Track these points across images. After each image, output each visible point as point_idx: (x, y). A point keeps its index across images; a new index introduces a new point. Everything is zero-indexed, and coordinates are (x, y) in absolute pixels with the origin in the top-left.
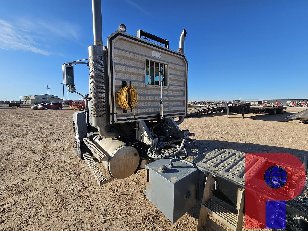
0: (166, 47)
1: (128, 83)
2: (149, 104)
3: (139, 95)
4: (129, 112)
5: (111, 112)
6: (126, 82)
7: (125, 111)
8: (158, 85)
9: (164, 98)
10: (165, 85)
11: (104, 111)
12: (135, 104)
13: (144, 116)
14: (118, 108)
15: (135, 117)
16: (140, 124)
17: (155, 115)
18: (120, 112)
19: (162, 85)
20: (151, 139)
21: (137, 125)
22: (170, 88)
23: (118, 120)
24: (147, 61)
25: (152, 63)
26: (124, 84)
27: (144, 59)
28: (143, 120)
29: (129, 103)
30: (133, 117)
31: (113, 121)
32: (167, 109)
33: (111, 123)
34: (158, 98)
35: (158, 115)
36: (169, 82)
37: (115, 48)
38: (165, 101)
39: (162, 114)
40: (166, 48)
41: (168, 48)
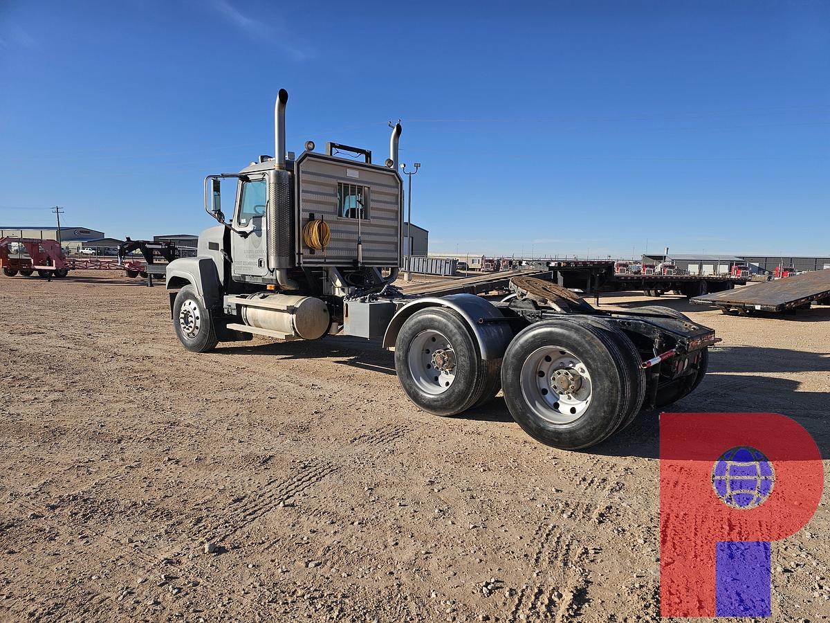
0: (367, 161)
1: (317, 216)
2: (341, 245)
3: (332, 231)
4: (318, 253)
5: (297, 251)
6: (313, 214)
7: (312, 250)
8: (355, 218)
9: (363, 238)
10: (366, 218)
11: (287, 249)
12: (328, 244)
13: (336, 261)
14: (306, 247)
15: (327, 261)
16: (330, 272)
17: (351, 261)
18: (306, 252)
19: (361, 218)
20: (346, 289)
21: (324, 273)
22: (373, 221)
23: (304, 263)
24: (340, 184)
25: (346, 186)
26: (312, 218)
27: (335, 182)
28: (334, 265)
29: (321, 239)
30: (323, 260)
31: (299, 263)
32: (367, 254)
33: (297, 265)
34: (355, 237)
35: (356, 261)
36: (372, 213)
37: (303, 172)
38: (364, 241)
39: (360, 260)
40: (367, 164)
41: (370, 163)
